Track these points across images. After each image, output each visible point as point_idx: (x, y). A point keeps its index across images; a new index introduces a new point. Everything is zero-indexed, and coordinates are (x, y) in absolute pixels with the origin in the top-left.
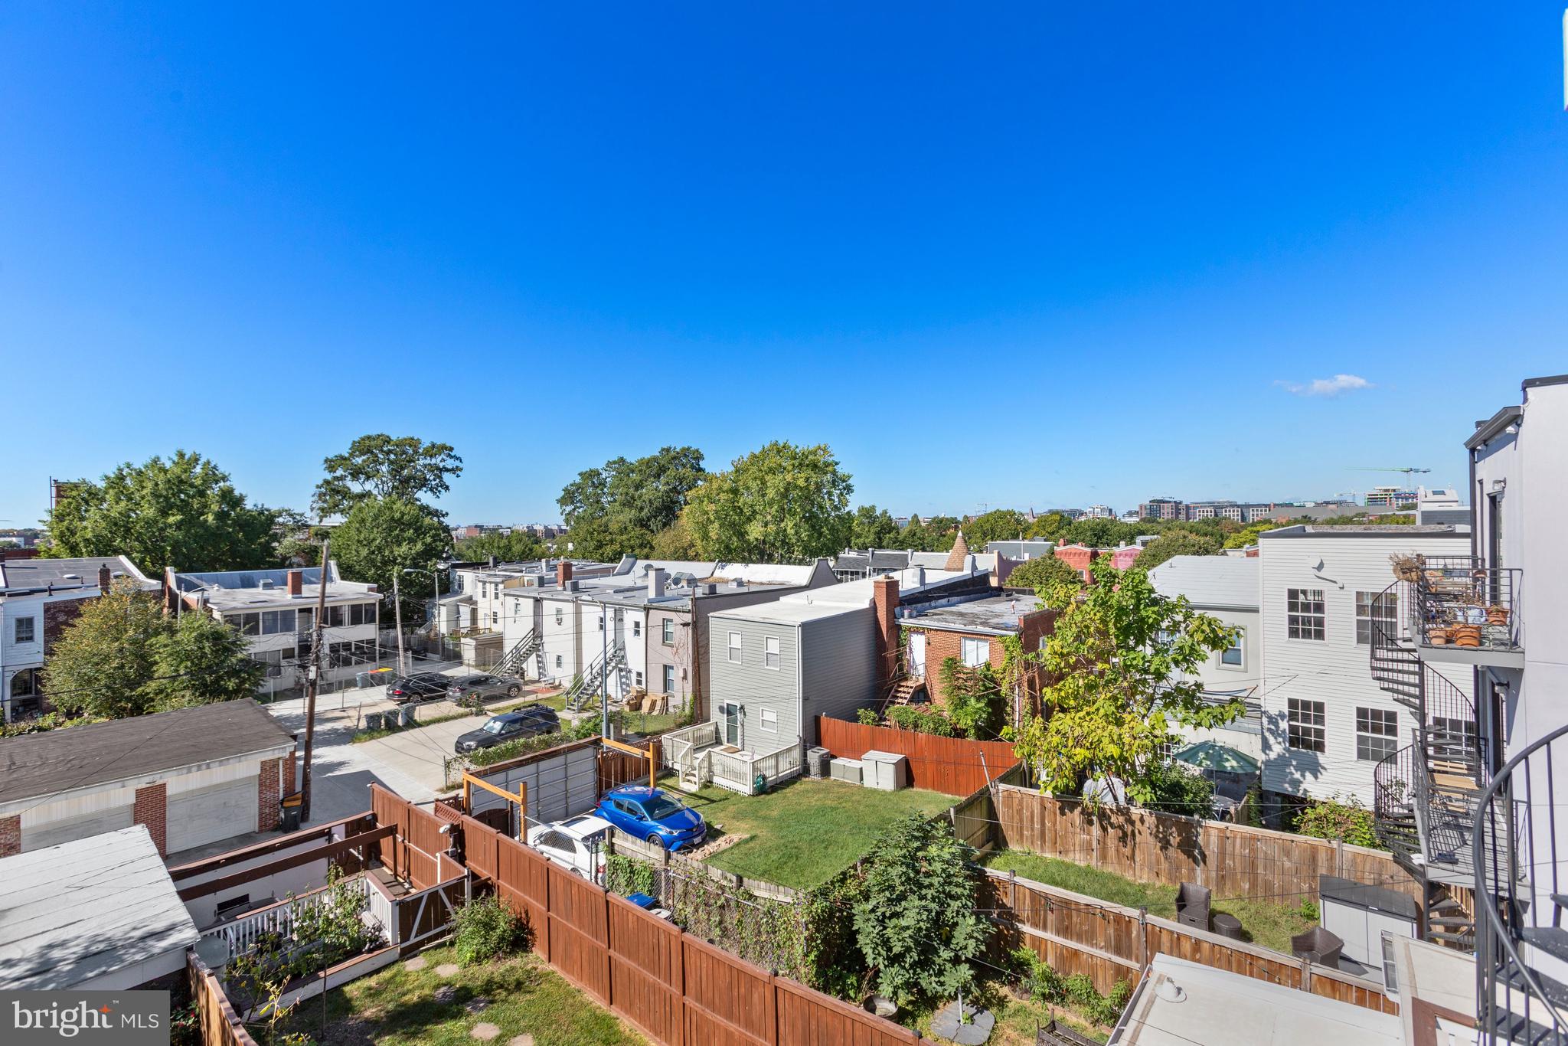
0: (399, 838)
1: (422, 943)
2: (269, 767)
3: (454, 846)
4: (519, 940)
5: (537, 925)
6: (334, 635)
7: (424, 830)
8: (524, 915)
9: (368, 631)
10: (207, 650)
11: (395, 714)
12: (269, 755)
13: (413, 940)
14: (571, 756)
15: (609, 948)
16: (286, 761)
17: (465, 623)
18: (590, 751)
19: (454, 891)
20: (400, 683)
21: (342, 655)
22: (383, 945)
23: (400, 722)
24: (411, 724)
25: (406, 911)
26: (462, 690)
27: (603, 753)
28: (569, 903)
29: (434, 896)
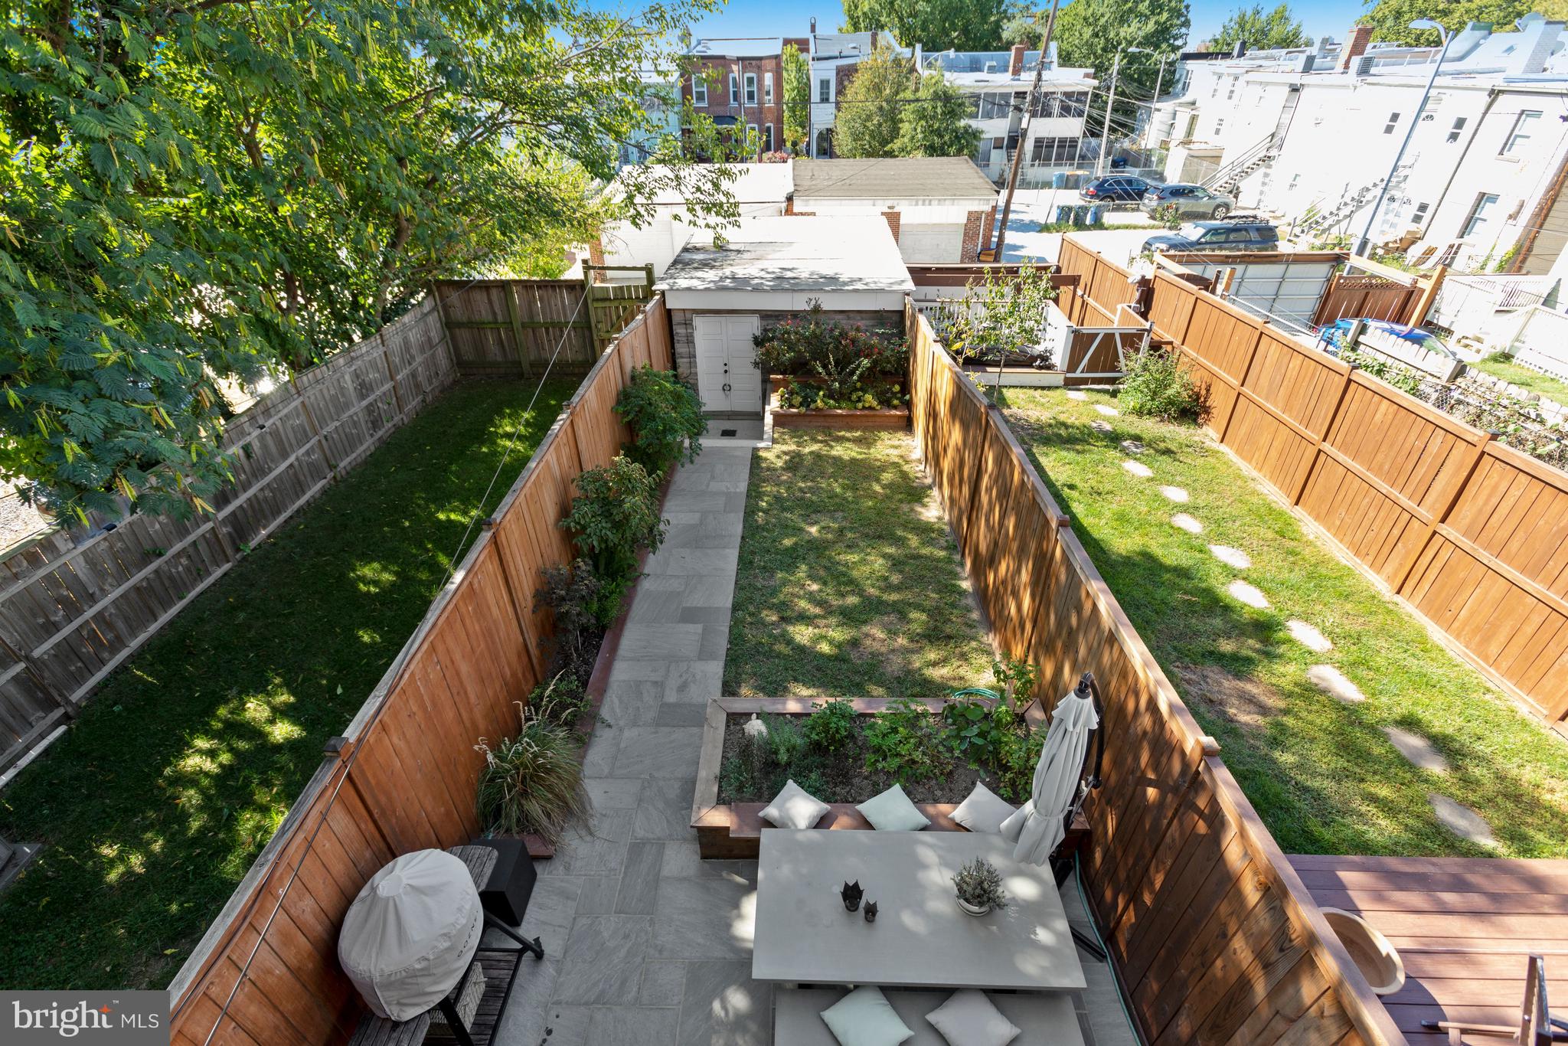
0: (1079, 292)
1: (1085, 381)
2: (973, 218)
3: (1139, 302)
4: (1192, 411)
5: (1220, 402)
6: (1040, 128)
7: (1108, 284)
8: (1203, 392)
9: (1072, 127)
10: (939, 110)
11: (1085, 209)
12: (976, 206)
13: (1078, 374)
14: (1294, 269)
15: (1324, 440)
16: (988, 214)
17: (1179, 133)
18: (1323, 269)
19: (1131, 340)
20: (1096, 183)
21: (1045, 150)
22: (1050, 367)
23: (1088, 221)
24: (1098, 225)
25: (1080, 341)
26: (1160, 198)
27: (1341, 277)
28: (1279, 378)
29: (1109, 337)
